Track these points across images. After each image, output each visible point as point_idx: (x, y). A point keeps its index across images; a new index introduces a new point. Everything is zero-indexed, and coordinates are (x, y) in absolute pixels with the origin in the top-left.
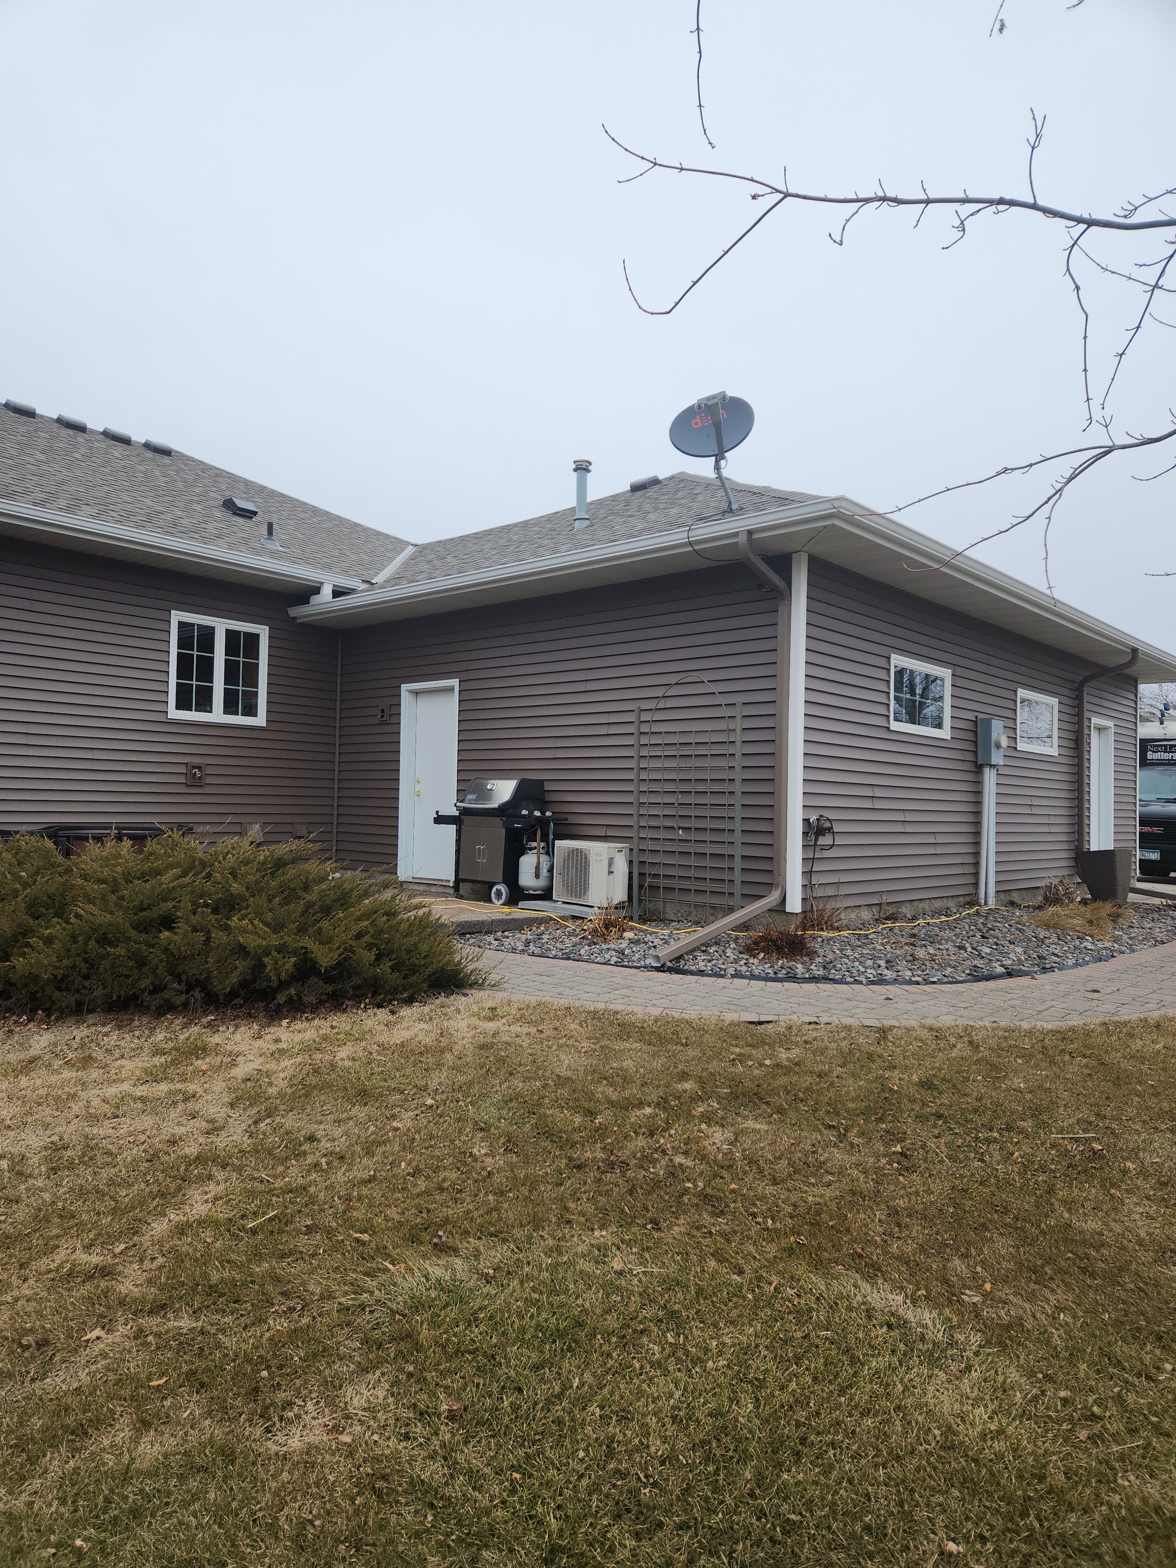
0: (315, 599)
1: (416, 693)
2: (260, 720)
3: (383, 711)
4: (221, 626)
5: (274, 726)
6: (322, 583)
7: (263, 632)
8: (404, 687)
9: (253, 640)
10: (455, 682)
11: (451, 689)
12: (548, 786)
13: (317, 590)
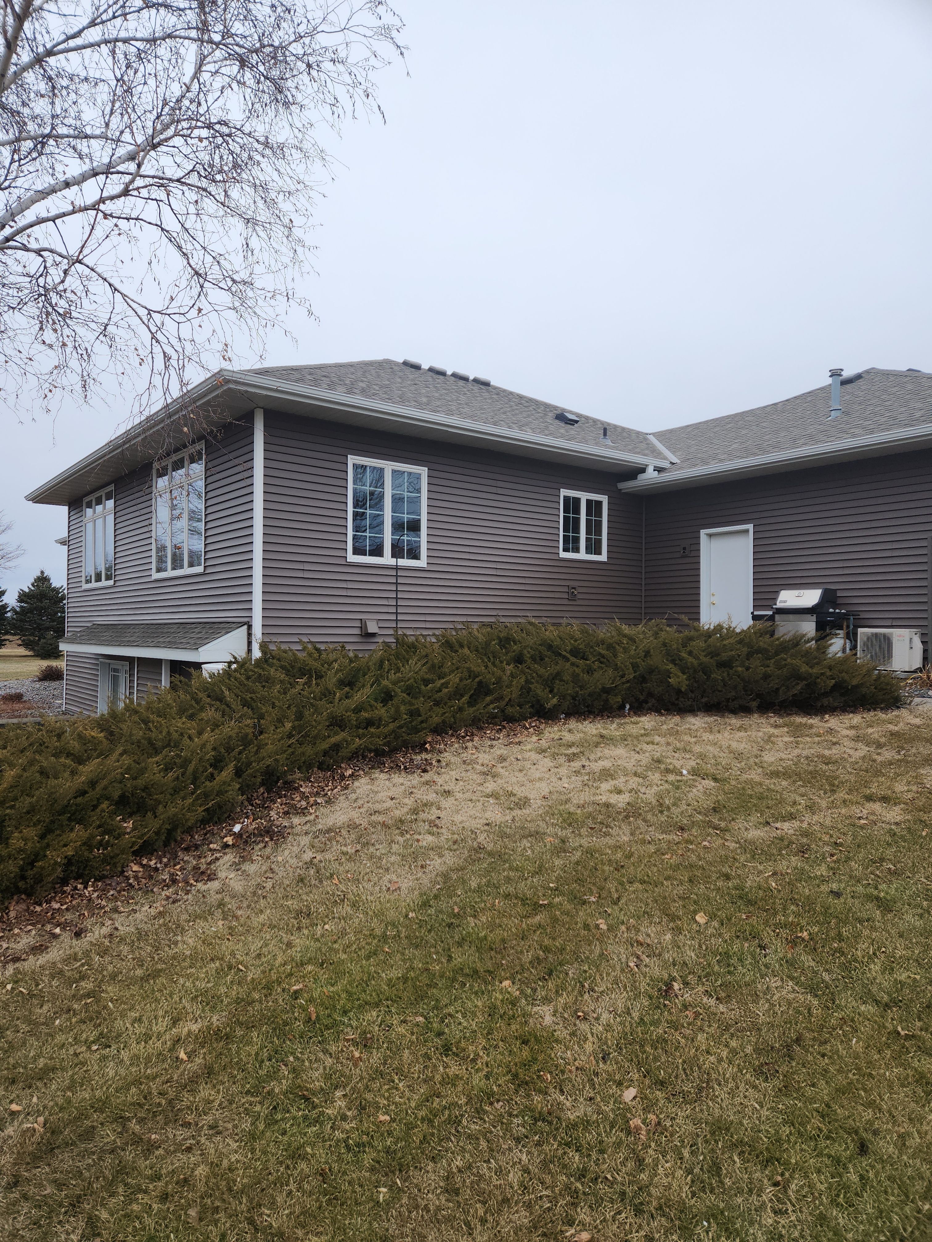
0: (641, 477)
1: (710, 536)
2: (603, 557)
3: (684, 548)
4: (584, 497)
5: (612, 562)
6: (647, 465)
7: (604, 499)
8: (703, 532)
9: (599, 504)
10: (750, 527)
11: (747, 531)
12: (839, 594)
13: (643, 470)
